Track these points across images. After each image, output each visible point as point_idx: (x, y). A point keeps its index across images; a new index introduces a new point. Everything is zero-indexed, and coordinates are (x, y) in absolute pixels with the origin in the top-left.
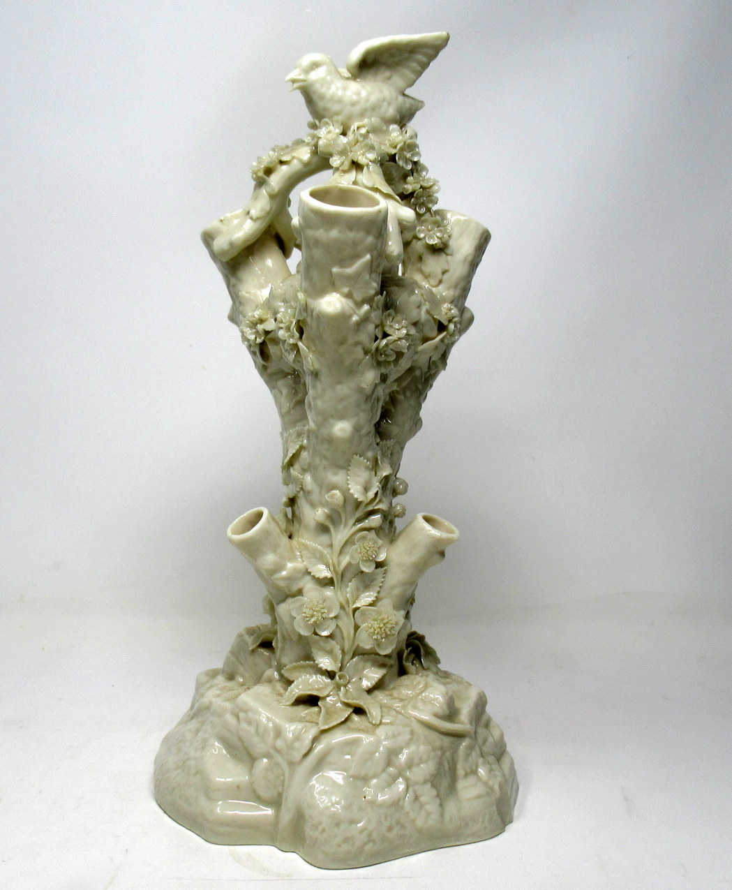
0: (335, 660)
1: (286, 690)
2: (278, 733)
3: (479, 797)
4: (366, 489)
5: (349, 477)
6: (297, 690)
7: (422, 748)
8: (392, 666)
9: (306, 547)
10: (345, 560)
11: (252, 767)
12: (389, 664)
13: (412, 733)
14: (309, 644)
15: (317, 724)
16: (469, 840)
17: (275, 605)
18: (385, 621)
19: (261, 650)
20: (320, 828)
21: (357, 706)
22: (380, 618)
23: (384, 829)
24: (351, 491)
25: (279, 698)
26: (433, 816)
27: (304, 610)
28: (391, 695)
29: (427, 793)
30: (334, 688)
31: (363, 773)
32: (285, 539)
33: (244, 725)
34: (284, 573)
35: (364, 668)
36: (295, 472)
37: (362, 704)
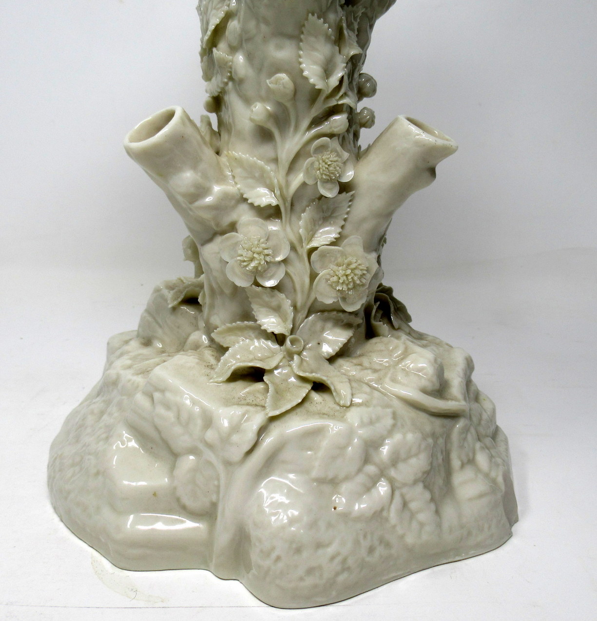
0: (284, 319)
1: (218, 360)
2: (208, 421)
3: (481, 496)
4: (327, 72)
5: (301, 53)
6: (235, 360)
7: (410, 437)
8: (359, 326)
9: (239, 162)
10: (298, 179)
11: (173, 468)
12: (355, 324)
13: (395, 416)
14: (248, 298)
15: (264, 407)
16: (472, 552)
17: (199, 246)
18: (353, 266)
19: (184, 308)
20: (274, 556)
21: (317, 381)
22: (346, 261)
23: (363, 552)
24: (306, 73)
25: (208, 371)
26: (428, 528)
27: (240, 252)
28: (360, 365)
29: (418, 497)
30: (284, 357)
31: (331, 475)
32: (209, 153)
33: (161, 410)
34: (209, 200)
35: (323, 330)
36: (220, 52)
37: (324, 378)
